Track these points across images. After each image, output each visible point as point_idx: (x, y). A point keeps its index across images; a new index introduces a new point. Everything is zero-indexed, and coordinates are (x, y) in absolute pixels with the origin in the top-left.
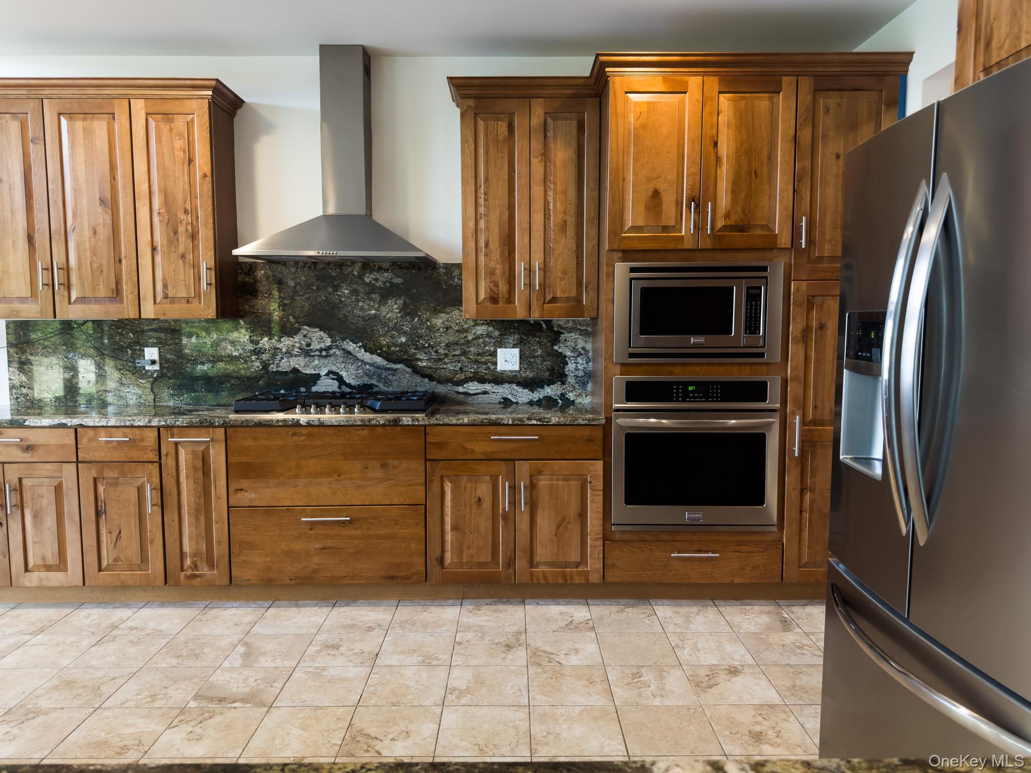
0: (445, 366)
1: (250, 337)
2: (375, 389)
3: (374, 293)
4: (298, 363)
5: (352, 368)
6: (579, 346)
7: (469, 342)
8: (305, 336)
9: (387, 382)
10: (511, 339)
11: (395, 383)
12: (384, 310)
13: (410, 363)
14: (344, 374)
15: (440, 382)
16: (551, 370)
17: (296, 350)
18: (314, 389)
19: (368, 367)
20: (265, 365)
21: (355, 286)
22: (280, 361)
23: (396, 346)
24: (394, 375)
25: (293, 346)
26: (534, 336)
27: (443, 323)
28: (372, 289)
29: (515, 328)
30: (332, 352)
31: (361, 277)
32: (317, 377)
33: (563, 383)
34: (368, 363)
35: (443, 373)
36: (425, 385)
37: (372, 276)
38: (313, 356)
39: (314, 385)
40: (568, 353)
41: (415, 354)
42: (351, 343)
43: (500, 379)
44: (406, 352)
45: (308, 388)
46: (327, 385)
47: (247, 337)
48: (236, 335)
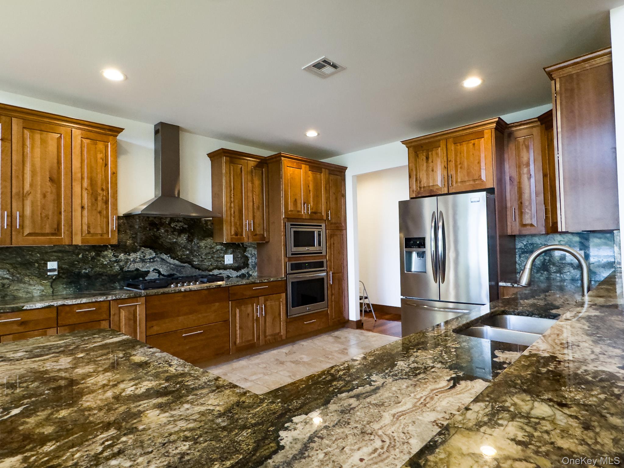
0: (204, 263)
1: (114, 254)
2: (176, 276)
3: (175, 232)
4: (139, 266)
5: (165, 267)
6: (253, 253)
7: (214, 252)
8: (142, 252)
9: (180, 272)
10: (230, 251)
11: (184, 273)
12: (179, 239)
13: (190, 263)
14: (161, 270)
15: (203, 271)
16: (244, 263)
17: (138, 259)
18: (146, 278)
19: (172, 266)
20: (122, 268)
21: (167, 228)
22: (130, 265)
23: (184, 256)
24: (183, 269)
25: (137, 258)
26: (238, 249)
27: (204, 245)
28: (174, 229)
29: (231, 246)
30: (155, 259)
31: (169, 224)
32: (148, 272)
33: (248, 268)
34: (172, 264)
35: (204, 267)
36: (197, 272)
37: (175, 224)
38: (146, 262)
39: (147, 276)
40: (249, 256)
41: (193, 259)
42: (164, 255)
43: (226, 268)
44: (188, 258)
45: (144, 278)
46: (153, 276)
47: (112, 254)
48: (106, 253)
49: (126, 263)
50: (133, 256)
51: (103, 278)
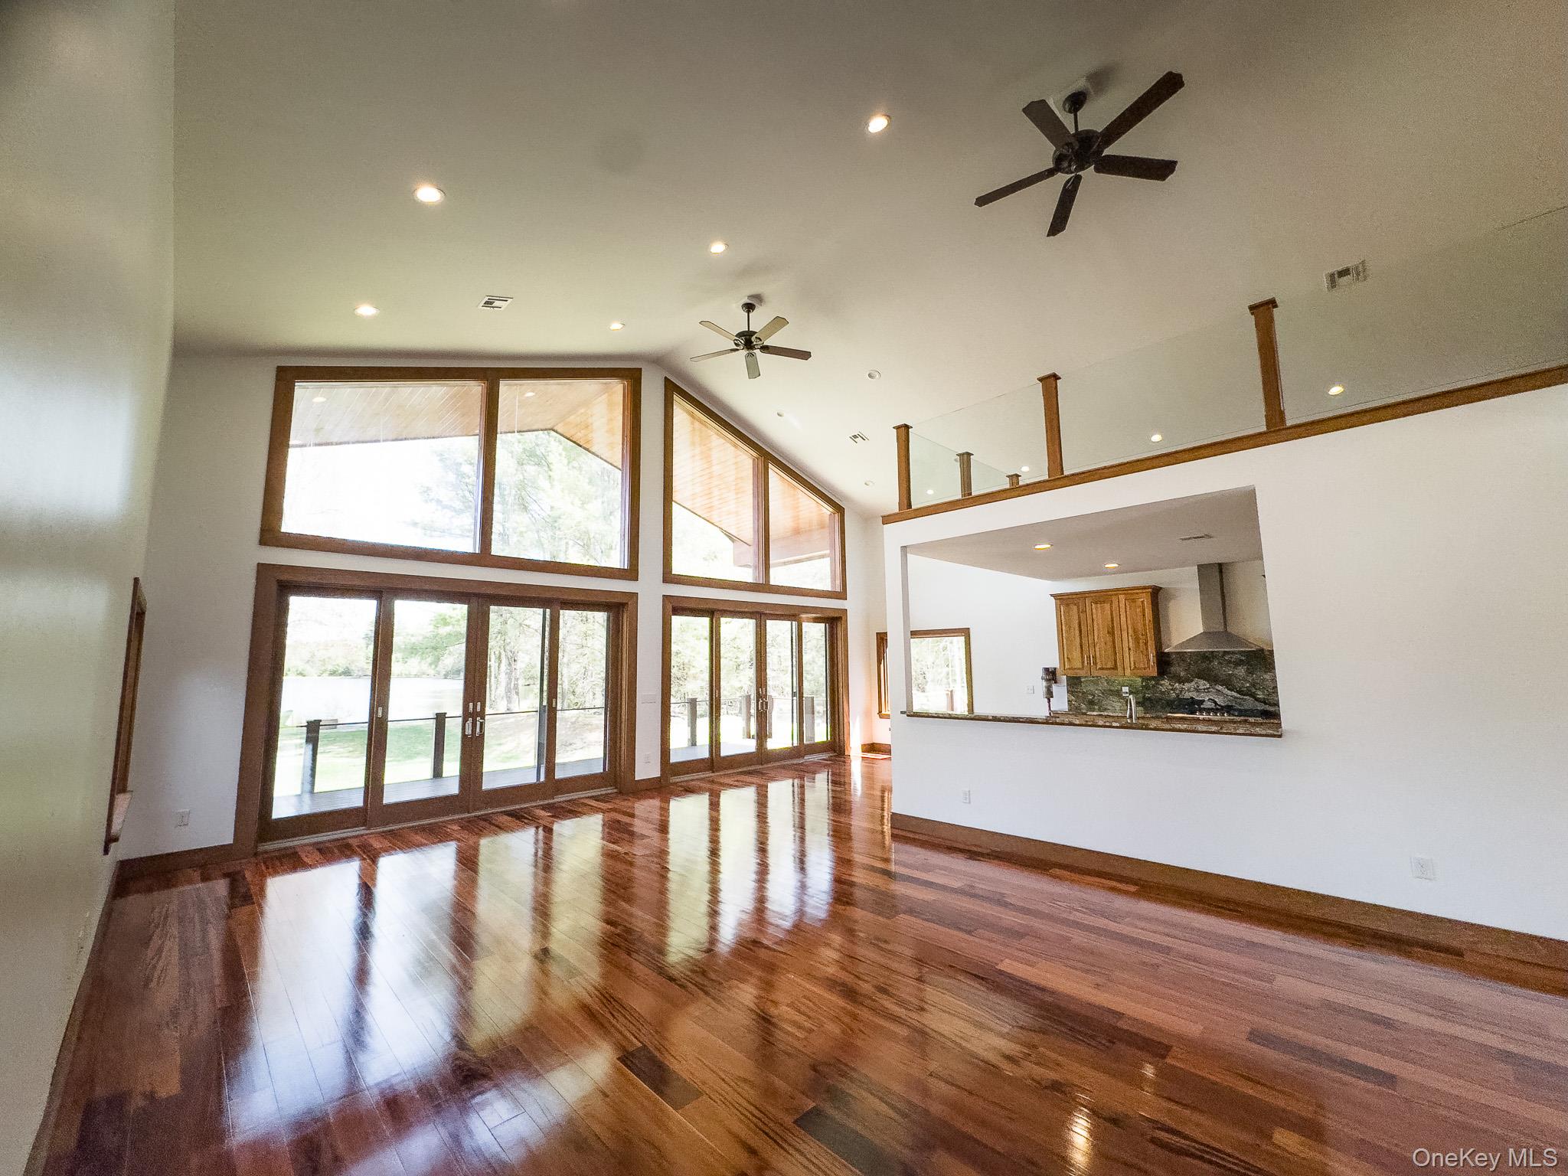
1: (1171, 683)
2: (1235, 707)
4: (1194, 695)
5: (1221, 697)
8: (1196, 683)
9: (1241, 704)
13: (1253, 695)
14: (1217, 700)
20: (1178, 695)
21: (1221, 662)
22: (1185, 693)
23: (1244, 688)
24: (1244, 701)
25: (1191, 687)
28: (1230, 662)
30: (1210, 690)
31: (1223, 657)
32: (1204, 701)
34: (1229, 696)
36: (1261, 707)
37: (1229, 657)
38: (1201, 692)
41: (1255, 692)
42: (1220, 686)
44: (1250, 691)
45: (1201, 705)
46: (1208, 705)
48: (1163, 682)
49: (1181, 691)
50: (1186, 686)
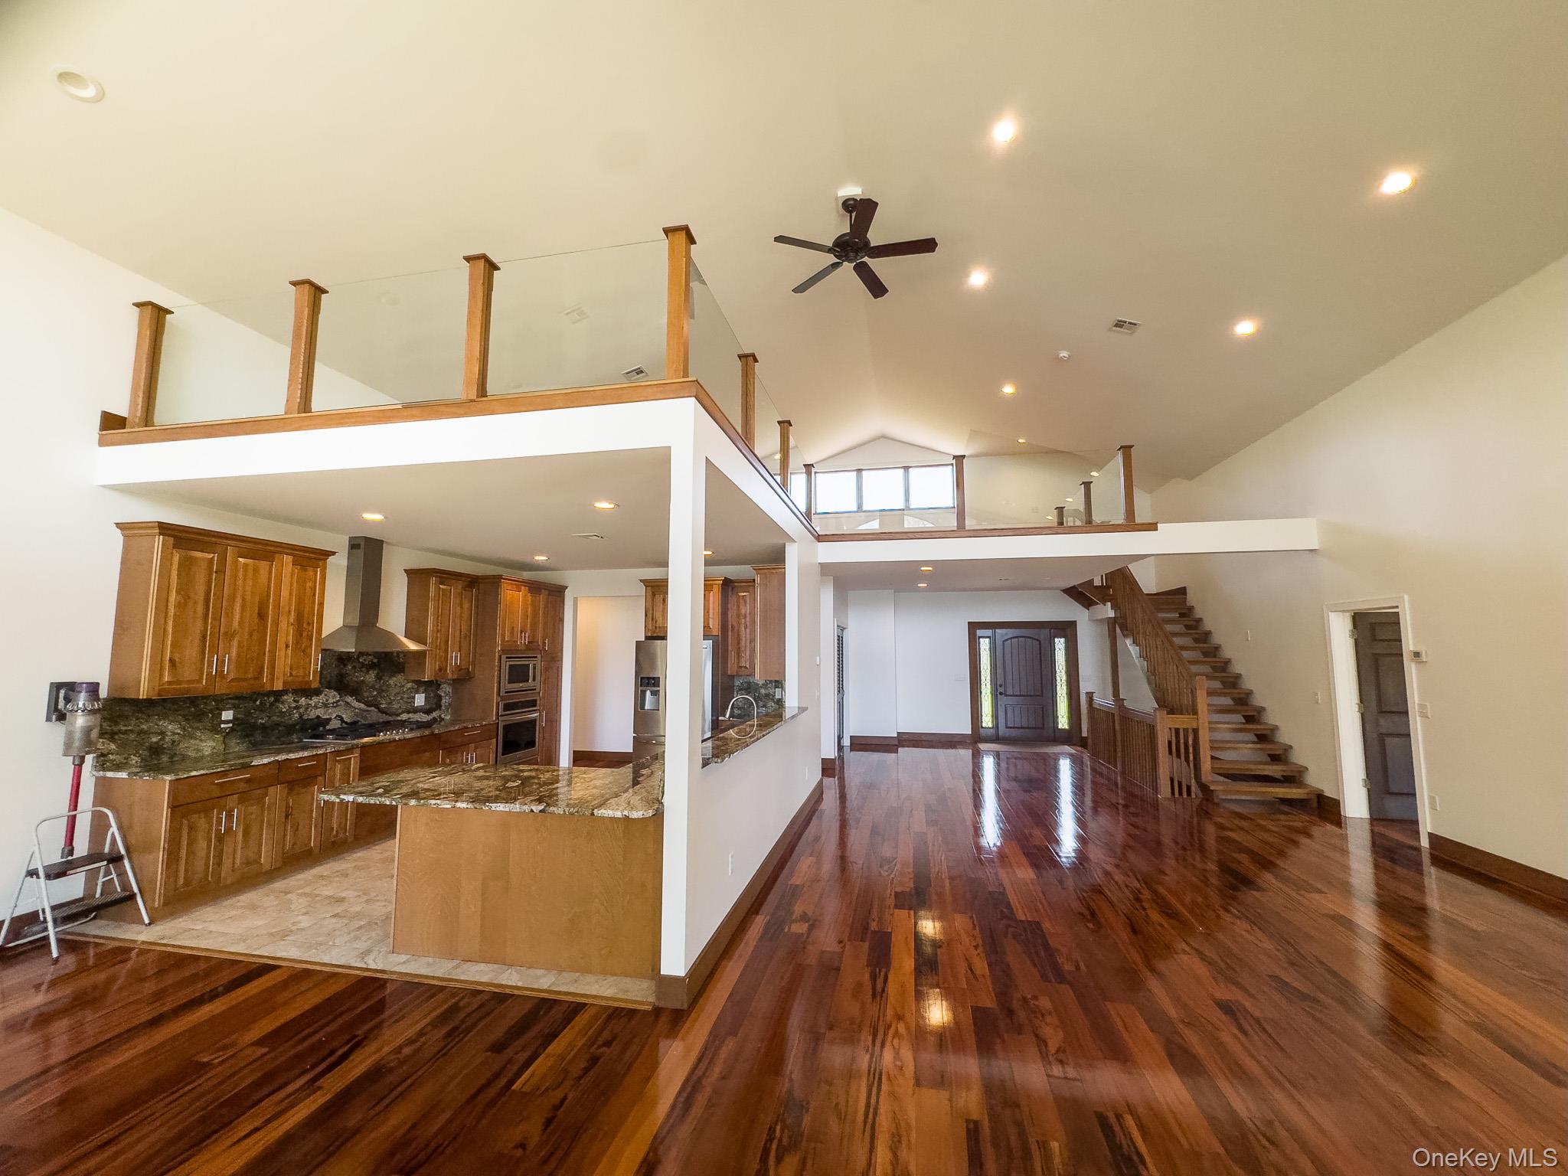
0: (393, 706)
2: (359, 724)
3: (364, 668)
4: (320, 712)
6: (447, 691)
7: (404, 692)
9: (365, 718)
10: (422, 689)
11: (369, 719)
12: (367, 677)
13: (377, 706)
15: (390, 716)
16: (436, 704)
17: (320, 704)
18: (328, 727)
19: (357, 710)
20: (301, 716)
21: (354, 665)
25: (319, 702)
26: (431, 687)
27: (394, 683)
28: (363, 665)
29: (429, 684)
31: (358, 659)
32: (330, 719)
33: (440, 710)
35: (392, 710)
36: (384, 718)
39: (328, 725)
40: (443, 695)
43: (416, 710)
46: (335, 724)
48: (286, 698)
49: (307, 709)
50: (315, 699)
51: (280, 729)
